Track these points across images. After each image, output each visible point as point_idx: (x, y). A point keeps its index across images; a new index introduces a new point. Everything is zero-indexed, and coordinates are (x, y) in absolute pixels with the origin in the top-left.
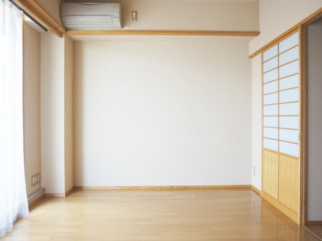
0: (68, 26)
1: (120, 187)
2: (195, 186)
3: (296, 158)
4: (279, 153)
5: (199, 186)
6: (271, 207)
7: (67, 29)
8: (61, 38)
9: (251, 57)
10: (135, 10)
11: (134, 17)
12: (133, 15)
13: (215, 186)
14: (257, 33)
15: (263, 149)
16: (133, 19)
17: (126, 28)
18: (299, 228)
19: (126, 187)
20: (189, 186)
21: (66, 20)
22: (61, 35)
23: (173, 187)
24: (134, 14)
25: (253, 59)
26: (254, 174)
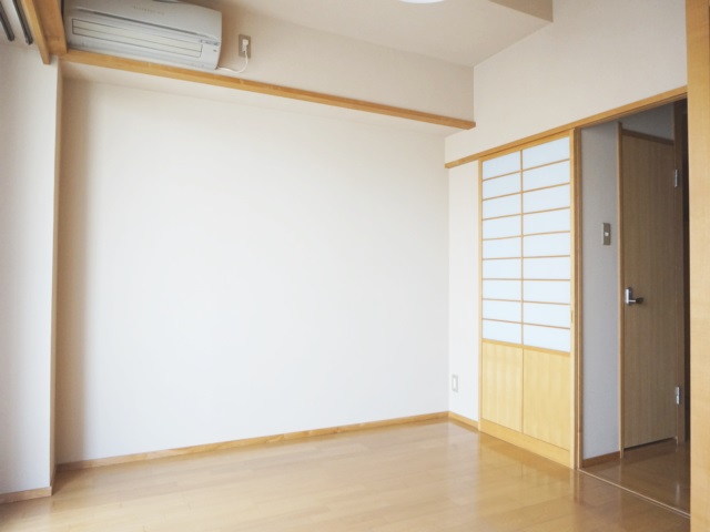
0: (76, 39)
1: (186, 449)
2: (349, 426)
3: (566, 354)
4: (523, 347)
5: (358, 425)
6: (506, 448)
7: (70, 46)
8: (47, 67)
9: (449, 166)
10: (245, 32)
11: (245, 49)
12: (240, 44)
13: (388, 421)
14: (470, 125)
15: (483, 341)
16: (241, 54)
17: (224, 71)
18: (572, 474)
19: (202, 446)
20: (338, 428)
21: (77, 24)
22: (49, 56)
23: (306, 433)
24: (245, 42)
25: (452, 170)
26: (456, 390)
